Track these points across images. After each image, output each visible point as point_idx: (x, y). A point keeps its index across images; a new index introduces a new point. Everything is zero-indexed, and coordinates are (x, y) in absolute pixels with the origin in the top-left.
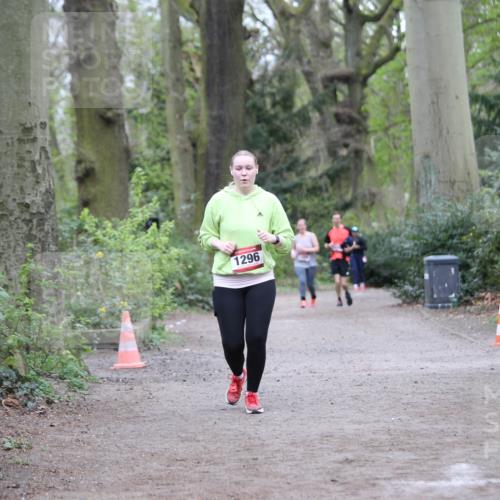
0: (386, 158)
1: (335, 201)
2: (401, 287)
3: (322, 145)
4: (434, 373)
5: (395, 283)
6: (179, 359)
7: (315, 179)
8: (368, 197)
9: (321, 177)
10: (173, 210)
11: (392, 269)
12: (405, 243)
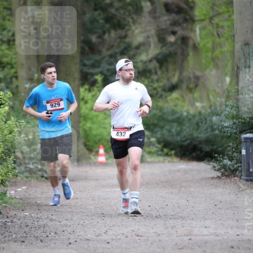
0: (210, 45)
1: (164, 82)
2: (220, 161)
3: (153, 32)
4: (250, 240)
5: (215, 158)
6: (19, 222)
7: (145, 63)
8: (193, 80)
9: (150, 61)
10: (17, 86)
11: (213, 145)
12: (225, 121)
